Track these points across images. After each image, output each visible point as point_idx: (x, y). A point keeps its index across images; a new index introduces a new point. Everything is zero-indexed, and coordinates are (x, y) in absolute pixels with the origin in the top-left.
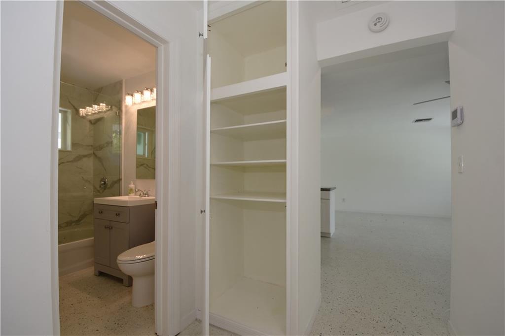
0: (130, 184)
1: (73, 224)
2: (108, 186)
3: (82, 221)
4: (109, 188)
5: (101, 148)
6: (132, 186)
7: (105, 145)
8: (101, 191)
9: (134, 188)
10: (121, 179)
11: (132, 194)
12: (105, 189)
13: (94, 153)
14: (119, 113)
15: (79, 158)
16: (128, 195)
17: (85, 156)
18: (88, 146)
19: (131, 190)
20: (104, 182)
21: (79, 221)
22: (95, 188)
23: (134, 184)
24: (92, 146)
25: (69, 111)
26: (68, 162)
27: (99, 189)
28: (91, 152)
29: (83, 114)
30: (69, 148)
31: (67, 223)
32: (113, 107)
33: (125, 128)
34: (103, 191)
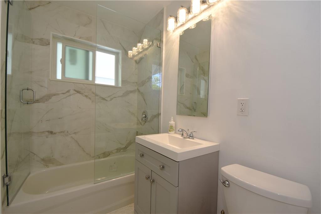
0: (170, 120)
1: (122, 150)
2: (149, 120)
3: (128, 148)
4: (149, 121)
5: (143, 83)
6: (172, 123)
7: (147, 81)
8: (143, 123)
9: (174, 126)
10: (160, 114)
11: (172, 132)
12: (146, 122)
13: (138, 89)
14: (159, 44)
15: (127, 93)
16: (167, 132)
17: (131, 92)
18: (134, 83)
19: (171, 127)
20: (145, 115)
21: (126, 148)
22: (138, 120)
23: (174, 121)
24: (136, 83)
25: (120, 51)
26: (119, 97)
27: (141, 121)
28: (136, 88)
29: (130, 55)
30: (120, 85)
31: (117, 149)
32: (154, 41)
33: (165, 60)
34: (144, 124)
